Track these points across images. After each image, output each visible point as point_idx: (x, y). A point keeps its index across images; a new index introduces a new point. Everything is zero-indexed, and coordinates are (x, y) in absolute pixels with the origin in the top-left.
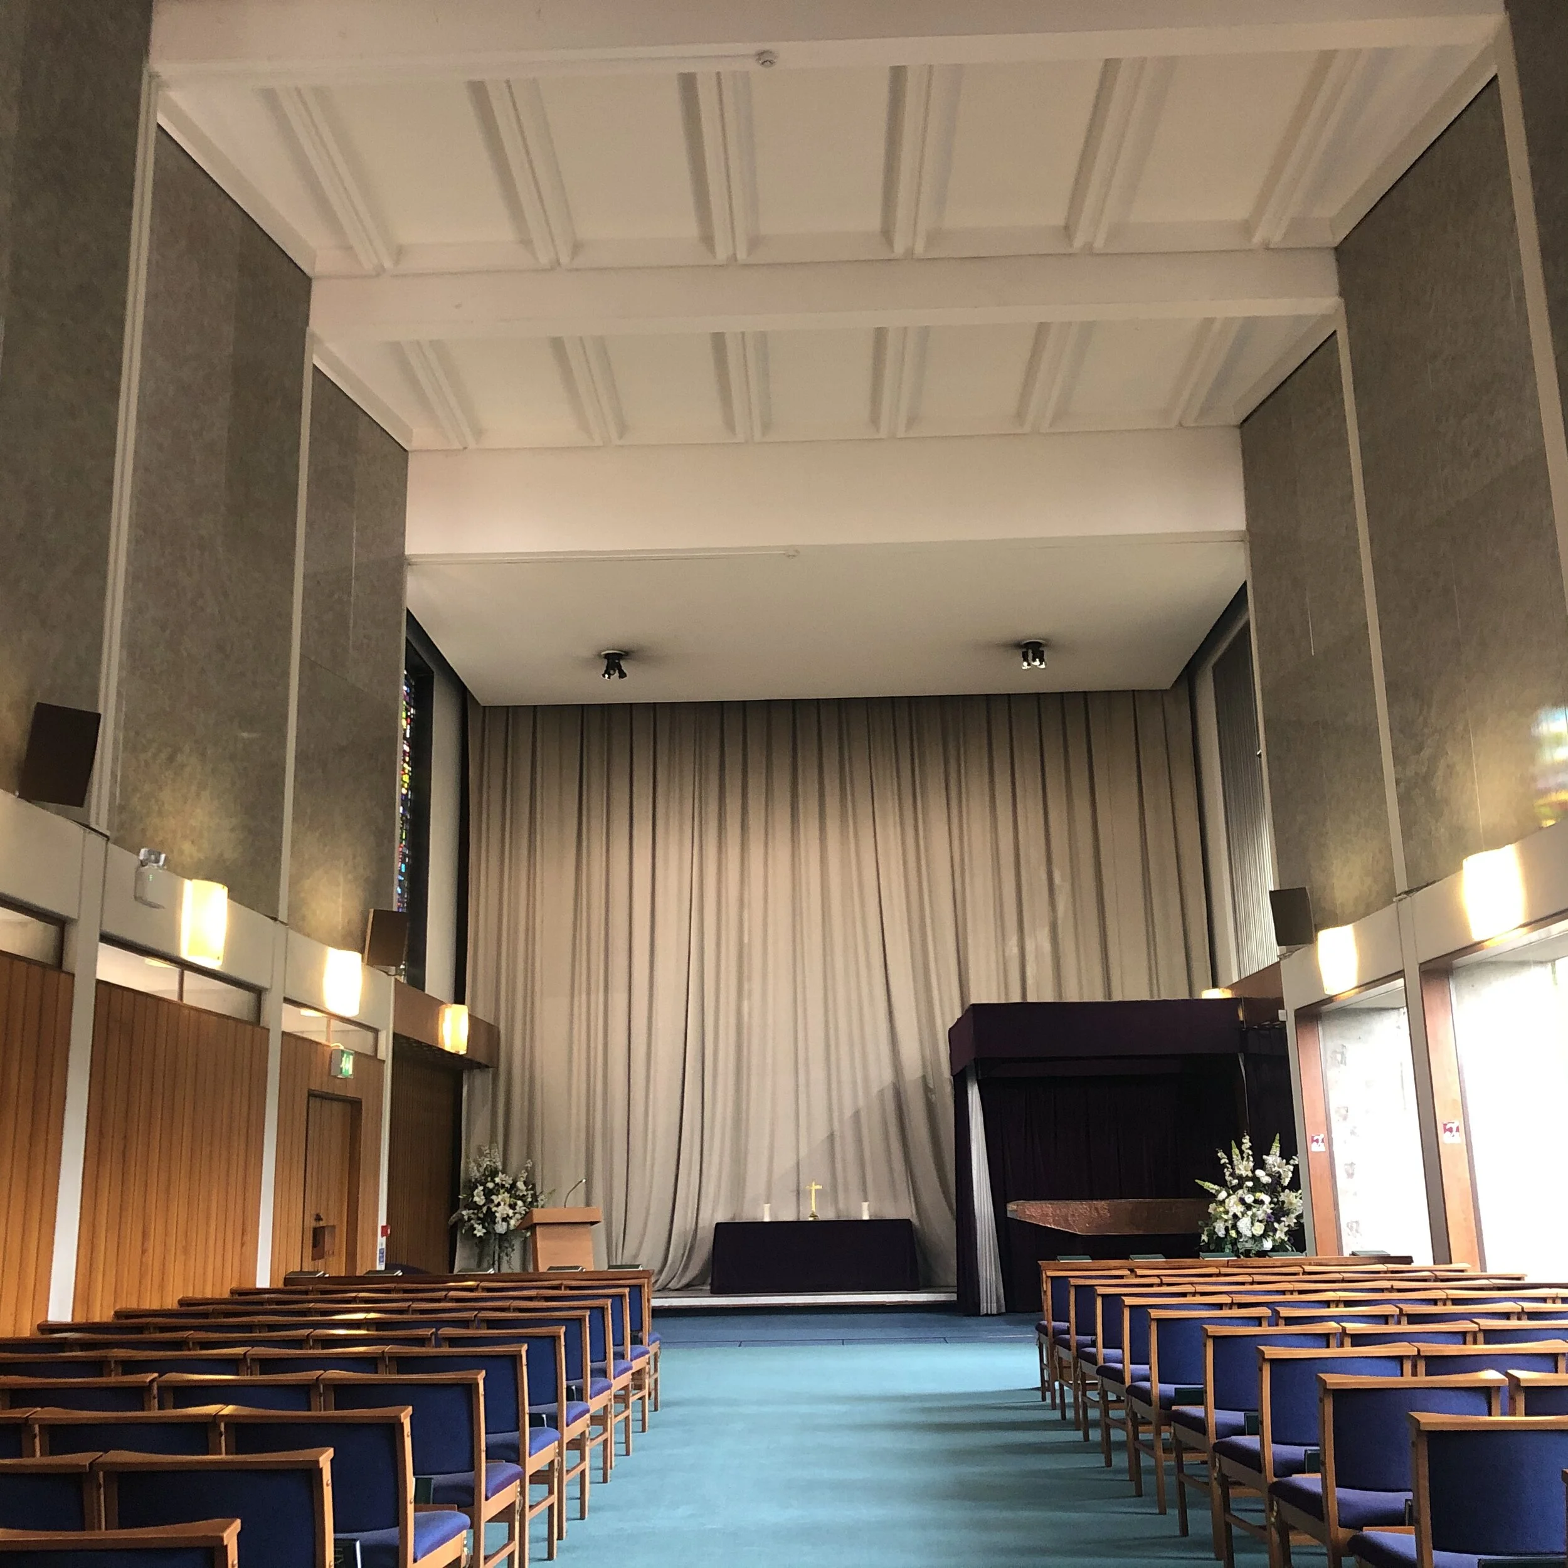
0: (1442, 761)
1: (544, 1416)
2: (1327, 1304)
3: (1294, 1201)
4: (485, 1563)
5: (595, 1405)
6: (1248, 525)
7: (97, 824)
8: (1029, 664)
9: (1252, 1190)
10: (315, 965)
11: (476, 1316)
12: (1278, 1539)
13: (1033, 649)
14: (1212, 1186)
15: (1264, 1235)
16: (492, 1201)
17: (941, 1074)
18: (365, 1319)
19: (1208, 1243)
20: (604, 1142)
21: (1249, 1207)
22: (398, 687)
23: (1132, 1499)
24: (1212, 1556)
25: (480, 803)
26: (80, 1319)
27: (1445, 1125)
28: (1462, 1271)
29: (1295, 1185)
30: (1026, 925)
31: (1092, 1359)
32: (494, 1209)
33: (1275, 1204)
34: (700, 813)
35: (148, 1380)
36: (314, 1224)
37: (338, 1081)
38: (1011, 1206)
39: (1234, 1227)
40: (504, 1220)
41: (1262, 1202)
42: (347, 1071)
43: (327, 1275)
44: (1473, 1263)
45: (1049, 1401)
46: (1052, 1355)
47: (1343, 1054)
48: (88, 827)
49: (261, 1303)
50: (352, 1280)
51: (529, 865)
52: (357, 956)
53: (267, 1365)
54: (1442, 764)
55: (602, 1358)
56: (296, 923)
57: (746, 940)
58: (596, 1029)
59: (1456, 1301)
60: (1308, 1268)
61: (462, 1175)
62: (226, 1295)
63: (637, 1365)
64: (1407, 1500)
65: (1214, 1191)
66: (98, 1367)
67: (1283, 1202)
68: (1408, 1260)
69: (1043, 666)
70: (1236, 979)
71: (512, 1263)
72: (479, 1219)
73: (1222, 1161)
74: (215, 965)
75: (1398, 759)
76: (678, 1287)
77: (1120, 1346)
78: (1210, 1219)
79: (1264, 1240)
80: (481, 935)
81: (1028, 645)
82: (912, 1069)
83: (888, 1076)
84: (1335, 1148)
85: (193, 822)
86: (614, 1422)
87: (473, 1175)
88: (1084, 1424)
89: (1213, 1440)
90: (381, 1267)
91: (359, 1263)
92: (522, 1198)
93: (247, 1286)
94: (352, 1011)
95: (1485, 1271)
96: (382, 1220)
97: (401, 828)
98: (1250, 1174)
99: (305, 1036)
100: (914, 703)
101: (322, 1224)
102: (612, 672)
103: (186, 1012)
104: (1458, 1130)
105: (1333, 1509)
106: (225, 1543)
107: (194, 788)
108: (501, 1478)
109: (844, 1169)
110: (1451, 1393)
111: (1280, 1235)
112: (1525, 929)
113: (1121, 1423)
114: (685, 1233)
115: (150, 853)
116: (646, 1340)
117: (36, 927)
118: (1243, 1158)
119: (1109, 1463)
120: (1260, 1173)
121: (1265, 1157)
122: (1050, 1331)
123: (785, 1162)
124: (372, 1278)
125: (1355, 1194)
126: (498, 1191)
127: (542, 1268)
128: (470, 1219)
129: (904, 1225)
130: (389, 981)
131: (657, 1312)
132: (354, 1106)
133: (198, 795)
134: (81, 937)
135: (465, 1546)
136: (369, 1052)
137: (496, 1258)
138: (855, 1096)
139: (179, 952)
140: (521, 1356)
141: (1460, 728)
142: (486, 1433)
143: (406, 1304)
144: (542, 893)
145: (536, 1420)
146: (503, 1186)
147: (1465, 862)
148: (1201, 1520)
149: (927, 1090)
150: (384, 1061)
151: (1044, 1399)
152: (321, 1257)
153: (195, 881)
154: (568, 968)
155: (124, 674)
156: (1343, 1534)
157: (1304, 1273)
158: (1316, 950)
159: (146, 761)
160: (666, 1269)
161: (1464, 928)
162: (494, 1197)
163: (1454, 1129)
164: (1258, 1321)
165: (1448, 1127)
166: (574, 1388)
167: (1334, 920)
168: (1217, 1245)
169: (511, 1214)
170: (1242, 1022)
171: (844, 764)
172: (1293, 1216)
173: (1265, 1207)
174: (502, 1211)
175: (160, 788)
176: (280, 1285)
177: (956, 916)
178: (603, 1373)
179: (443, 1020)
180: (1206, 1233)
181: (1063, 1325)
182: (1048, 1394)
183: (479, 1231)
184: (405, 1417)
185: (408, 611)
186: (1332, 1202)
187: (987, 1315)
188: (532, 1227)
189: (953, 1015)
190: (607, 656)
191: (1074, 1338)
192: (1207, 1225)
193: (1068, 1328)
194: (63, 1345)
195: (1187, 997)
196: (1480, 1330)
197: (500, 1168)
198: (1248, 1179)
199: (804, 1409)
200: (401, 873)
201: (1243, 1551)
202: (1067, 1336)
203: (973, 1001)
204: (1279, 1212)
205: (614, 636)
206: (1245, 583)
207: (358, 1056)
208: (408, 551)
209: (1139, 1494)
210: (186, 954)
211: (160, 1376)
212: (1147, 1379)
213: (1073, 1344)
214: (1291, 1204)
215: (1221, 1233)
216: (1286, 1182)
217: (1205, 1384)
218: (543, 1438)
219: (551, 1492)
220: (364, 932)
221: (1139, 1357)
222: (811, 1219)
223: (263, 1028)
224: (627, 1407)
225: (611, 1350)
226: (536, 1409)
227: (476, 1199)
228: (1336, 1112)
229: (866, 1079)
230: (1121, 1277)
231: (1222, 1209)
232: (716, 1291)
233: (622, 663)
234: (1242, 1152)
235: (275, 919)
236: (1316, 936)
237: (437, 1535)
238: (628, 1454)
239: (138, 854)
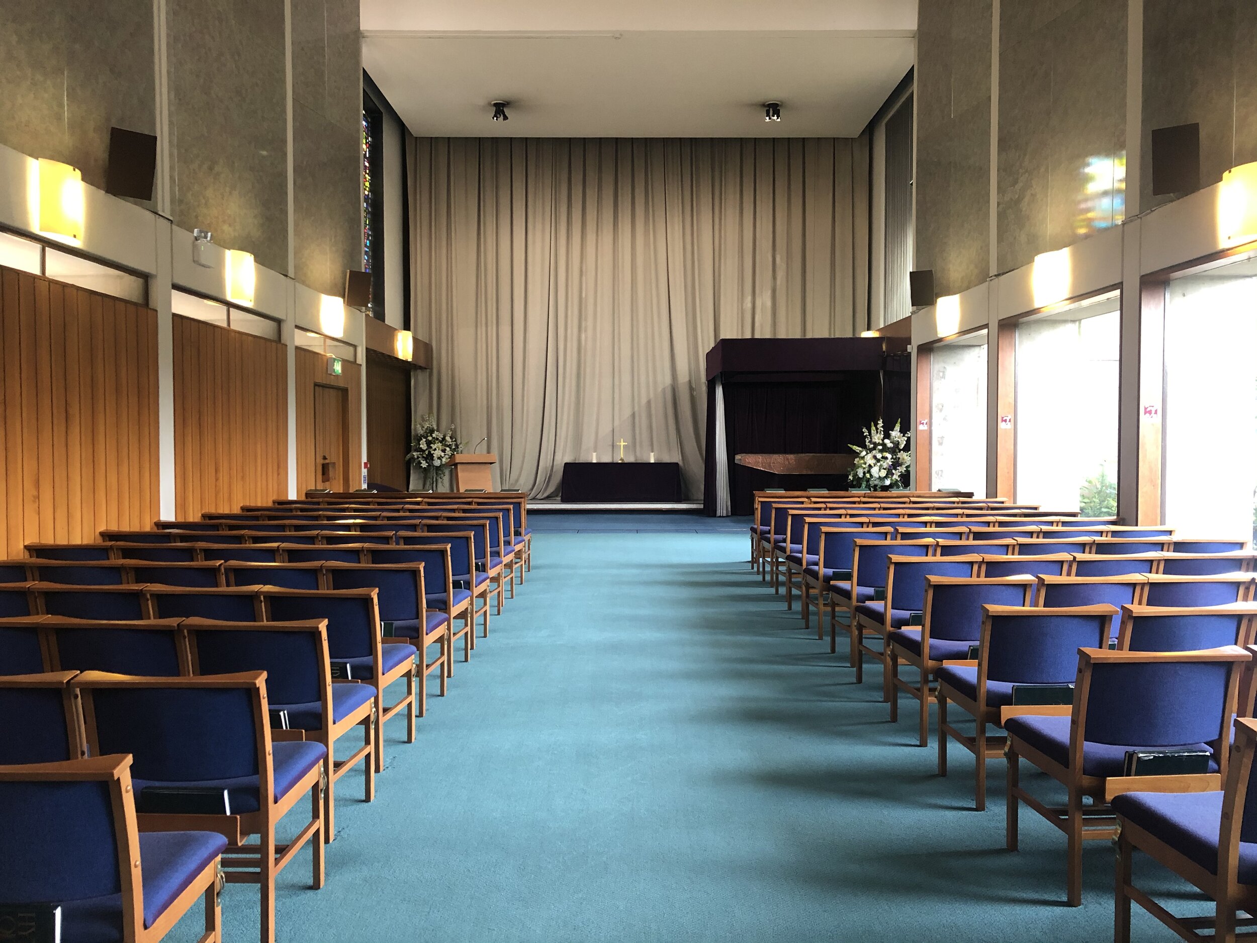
0: (1028, 191)
1: (462, 582)
2: (925, 524)
3: (906, 458)
4: (427, 669)
5: (492, 573)
6: (919, 26)
7: (163, 211)
8: (770, 119)
9: (881, 451)
10: (314, 306)
11: (420, 522)
12: (891, 663)
13: (773, 108)
14: (858, 448)
15: (886, 477)
16: (431, 447)
17: (700, 378)
18: (354, 523)
19: (853, 481)
20: (498, 418)
21: (878, 461)
22: (358, 122)
23: (803, 630)
24: (849, 665)
25: (415, 200)
26: (181, 520)
27: (1003, 418)
28: (1003, 503)
29: (907, 448)
30: (757, 291)
31: (783, 550)
32: (432, 452)
33: (894, 459)
34: (556, 209)
35: (218, 565)
36: (322, 461)
37: (332, 377)
38: (738, 457)
39: (869, 472)
40: (439, 458)
41: (886, 458)
42: (338, 371)
43: (331, 492)
44: (1009, 497)
45: (755, 569)
46: (759, 545)
47: (944, 372)
48: (156, 213)
49: (291, 510)
50: (347, 496)
51: (447, 244)
52: (340, 300)
53: (293, 555)
54: (1028, 193)
55: (497, 545)
56: (300, 278)
57: (584, 295)
58: (492, 348)
59: (1001, 524)
60: (913, 499)
61: (413, 433)
62: (270, 504)
63: (518, 548)
64: (970, 646)
65: (858, 451)
66: (189, 554)
67: (899, 458)
68: (970, 495)
69: (779, 120)
70: (882, 326)
71: (443, 487)
72: (423, 457)
73: (865, 434)
74: (250, 305)
75: (1000, 189)
76: (542, 498)
77: (801, 543)
78: (854, 467)
79: (886, 480)
80: (419, 288)
81: (770, 106)
82: (683, 377)
83: (668, 380)
84: (933, 428)
85: (229, 212)
86: (504, 581)
87: (419, 432)
88: (776, 584)
89: (854, 602)
90: (364, 486)
91: (351, 483)
92: (449, 446)
93: (282, 498)
94: (339, 334)
95: (1016, 503)
96: (364, 459)
97: (365, 217)
98: (881, 442)
99: (310, 349)
100: (694, 143)
101: (327, 461)
102: (498, 116)
103: (233, 334)
104: (1010, 421)
105: (926, 650)
106: (258, 686)
107: (228, 189)
108: (435, 622)
109: (640, 433)
110: (1004, 587)
111: (896, 477)
112: (1068, 302)
113: (798, 586)
114: (546, 468)
115: (201, 232)
116: (523, 532)
117: (128, 279)
118: (877, 432)
119: (790, 608)
120: (887, 441)
121: (890, 432)
122: (759, 532)
123: (605, 429)
124: (359, 495)
125: (942, 455)
126: (434, 441)
127: (462, 490)
128: (418, 457)
129: (673, 467)
130: (361, 317)
131: (530, 512)
132: (344, 391)
133: (230, 193)
134: (159, 287)
135: (414, 663)
136: (352, 359)
137: (434, 480)
138: (648, 392)
139: (225, 295)
140: (447, 551)
141: (1042, 170)
142: (426, 594)
143: (378, 513)
144: (456, 262)
145: (457, 585)
146: (437, 439)
147: (1036, 258)
148: (844, 644)
149: (691, 389)
150: (361, 365)
151: (753, 568)
152: (328, 480)
153: (232, 251)
154: (474, 304)
155: (173, 108)
156: (931, 663)
157: (911, 502)
158: (935, 309)
159: (194, 170)
160: (535, 487)
161: (1030, 300)
162: (432, 445)
163: (1008, 420)
164: (885, 535)
165: (1004, 419)
166: (480, 564)
167: (947, 292)
168: (857, 483)
169: (443, 456)
170: (884, 352)
171: (648, 181)
172: (904, 466)
173: (888, 461)
174: (437, 453)
175: (206, 188)
176: (303, 498)
177: (714, 286)
178: (498, 554)
179: (397, 340)
180: (852, 475)
181: (767, 528)
182: (755, 565)
183: (424, 464)
184: (375, 594)
185: (363, 69)
186: (928, 458)
187: (720, 517)
188: (456, 465)
189: (709, 346)
190: (495, 105)
191: (773, 536)
192: (853, 470)
193: (770, 530)
194: (169, 538)
195: (851, 336)
196: (1017, 544)
197: (435, 428)
198: (879, 444)
199: (615, 571)
200: (366, 246)
201: (868, 662)
202: (769, 535)
203: (722, 337)
204: (896, 464)
205: (500, 92)
206: (913, 66)
207: (345, 363)
208: (363, 27)
209: (807, 628)
210: (230, 298)
211: (225, 562)
212: (817, 564)
213: (772, 540)
214: (903, 459)
215: (861, 475)
216: (902, 446)
217: (852, 569)
218: (460, 597)
219: (466, 625)
220: (344, 284)
221: (813, 550)
222: (620, 462)
223: (283, 344)
224: (512, 572)
225: (502, 539)
226: (457, 578)
227: (421, 446)
228: (936, 406)
229: (655, 382)
230: (802, 503)
231: (862, 461)
232: (564, 501)
233: (505, 110)
234: (877, 429)
235: (286, 276)
236: (936, 301)
237: (396, 659)
238: (512, 597)
239: (193, 232)
